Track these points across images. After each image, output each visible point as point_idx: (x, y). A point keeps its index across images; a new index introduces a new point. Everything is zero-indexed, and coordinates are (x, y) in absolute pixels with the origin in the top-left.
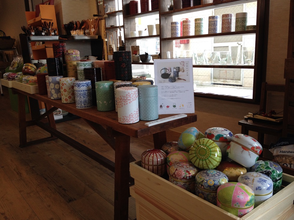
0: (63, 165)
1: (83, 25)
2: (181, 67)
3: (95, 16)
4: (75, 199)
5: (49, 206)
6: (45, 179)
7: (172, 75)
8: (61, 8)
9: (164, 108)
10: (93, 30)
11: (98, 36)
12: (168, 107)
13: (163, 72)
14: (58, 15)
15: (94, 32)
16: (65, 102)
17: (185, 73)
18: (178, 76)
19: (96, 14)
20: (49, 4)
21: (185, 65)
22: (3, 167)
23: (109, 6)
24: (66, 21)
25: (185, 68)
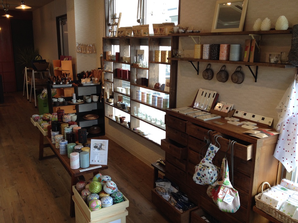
0: (60, 175)
1: (90, 75)
2: (103, 144)
3: (99, 68)
4: (59, 197)
5: (46, 199)
6: (48, 183)
7: (99, 147)
8: (76, 62)
9: (94, 161)
10: (96, 79)
11: (100, 83)
12: (95, 161)
13: (95, 145)
14: (74, 67)
15: (97, 80)
16: (57, 148)
17: (105, 146)
18: (101, 147)
19: (100, 67)
20: (68, 60)
21: (105, 143)
22: (27, 173)
23: (107, 65)
24: (79, 71)
25: (105, 144)
